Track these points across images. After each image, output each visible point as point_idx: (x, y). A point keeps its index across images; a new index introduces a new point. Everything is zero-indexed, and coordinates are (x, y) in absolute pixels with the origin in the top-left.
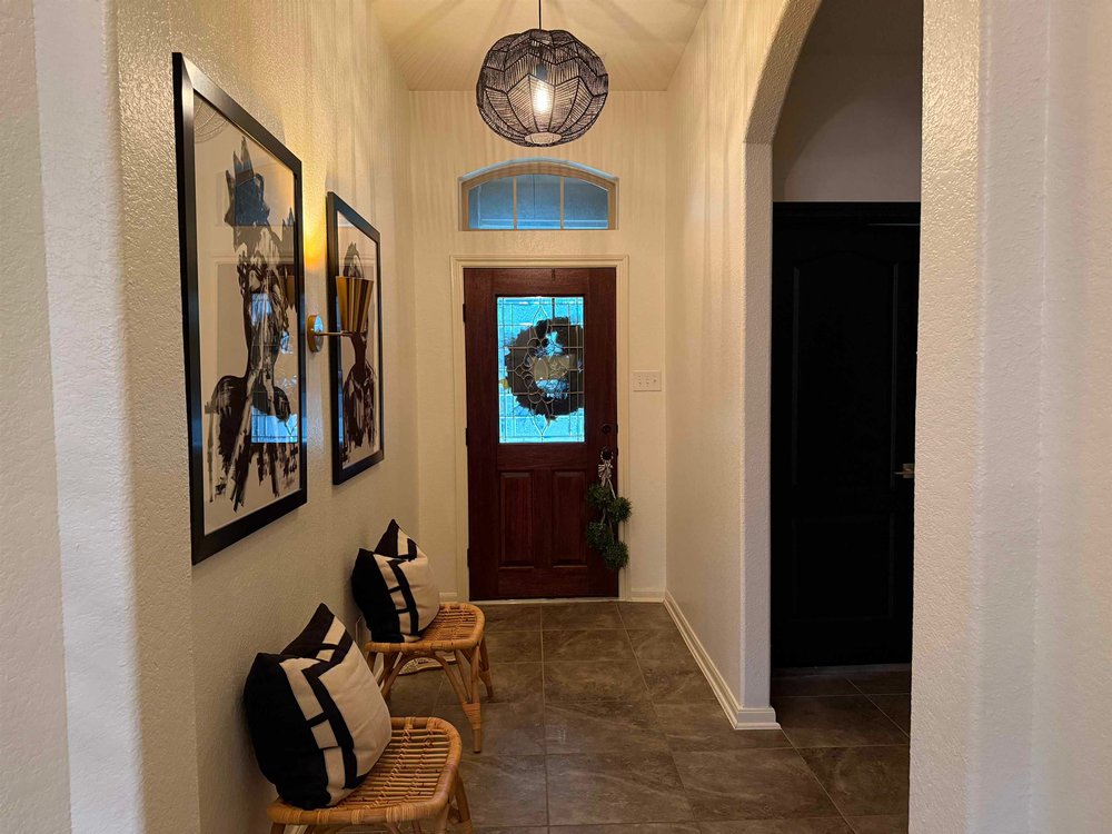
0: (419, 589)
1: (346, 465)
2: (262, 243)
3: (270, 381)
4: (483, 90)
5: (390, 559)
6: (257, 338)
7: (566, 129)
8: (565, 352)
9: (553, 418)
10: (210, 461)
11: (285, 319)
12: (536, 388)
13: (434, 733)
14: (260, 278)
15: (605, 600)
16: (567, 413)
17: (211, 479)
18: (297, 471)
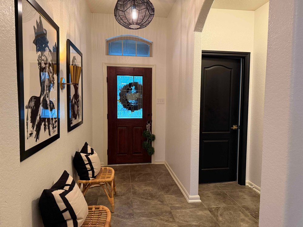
0: (94, 163)
1: (72, 125)
2: (46, 52)
3: (48, 98)
4: (117, 10)
5: (86, 154)
6: (44, 84)
7: (141, 24)
8: (137, 92)
9: (133, 111)
10: (27, 125)
11: (54, 78)
12: (128, 102)
13: (102, 211)
14: (45, 64)
15: (148, 164)
16: (137, 110)
17: (27, 131)
18: (57, 128)
